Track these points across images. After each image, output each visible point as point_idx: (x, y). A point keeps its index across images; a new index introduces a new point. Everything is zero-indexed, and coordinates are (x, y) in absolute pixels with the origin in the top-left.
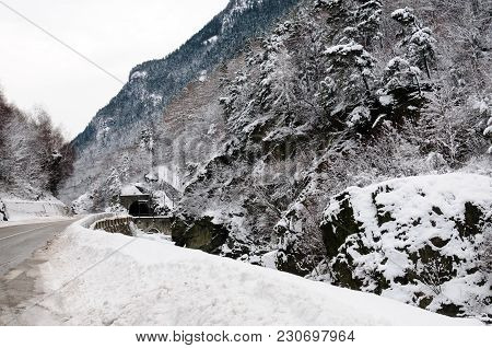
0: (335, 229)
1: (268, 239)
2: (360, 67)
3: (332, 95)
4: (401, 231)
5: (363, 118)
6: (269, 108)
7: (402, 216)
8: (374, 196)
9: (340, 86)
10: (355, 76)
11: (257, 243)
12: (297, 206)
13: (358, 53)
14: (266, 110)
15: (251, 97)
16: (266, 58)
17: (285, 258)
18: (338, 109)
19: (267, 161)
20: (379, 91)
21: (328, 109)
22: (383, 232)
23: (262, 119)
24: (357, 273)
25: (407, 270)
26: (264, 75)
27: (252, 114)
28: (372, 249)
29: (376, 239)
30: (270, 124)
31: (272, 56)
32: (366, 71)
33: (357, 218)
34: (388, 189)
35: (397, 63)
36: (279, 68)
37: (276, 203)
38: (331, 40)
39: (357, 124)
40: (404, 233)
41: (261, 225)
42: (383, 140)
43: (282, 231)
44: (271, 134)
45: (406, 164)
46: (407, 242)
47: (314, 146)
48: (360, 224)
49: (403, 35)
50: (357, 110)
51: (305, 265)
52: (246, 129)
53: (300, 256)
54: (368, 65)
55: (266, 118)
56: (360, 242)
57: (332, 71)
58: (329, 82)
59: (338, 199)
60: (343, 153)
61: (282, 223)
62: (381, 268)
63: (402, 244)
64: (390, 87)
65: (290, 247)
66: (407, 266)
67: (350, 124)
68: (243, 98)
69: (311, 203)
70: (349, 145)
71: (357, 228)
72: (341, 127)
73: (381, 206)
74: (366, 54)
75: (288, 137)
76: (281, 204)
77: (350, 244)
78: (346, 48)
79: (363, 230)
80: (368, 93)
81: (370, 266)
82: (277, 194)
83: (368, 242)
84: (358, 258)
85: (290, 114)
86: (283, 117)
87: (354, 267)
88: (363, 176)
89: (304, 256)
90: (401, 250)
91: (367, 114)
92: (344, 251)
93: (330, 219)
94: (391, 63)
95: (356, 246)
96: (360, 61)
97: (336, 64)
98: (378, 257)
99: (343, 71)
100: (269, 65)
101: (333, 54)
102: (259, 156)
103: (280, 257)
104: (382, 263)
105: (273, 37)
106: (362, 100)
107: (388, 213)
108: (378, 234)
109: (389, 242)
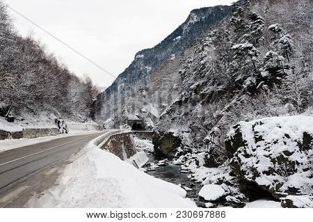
0: (232, 144)
1: (202, 145)
2: (251, 56)
3: (236, 70)
4: (267, 146)
5: (252, 83)
6: (204, 76)
7: (268, 138)
8: (253, 127)
9: (240, 66)
10: (248, 61)
11: (196, 147)
12: (216, 129)
13: (250, 48)
14: (203, 77)
15: (195, 70)
16: (203, 50)
17: (209, 156)
18: (239, 78)
19: (203, 104)
20: (261, 69)
21: (233, 78)
22: (257, 147)
23: (201, 82)
24: (243, 168)
25: (270, 168)
26: (202, 59)
27: (195, 79)
28: (251, 155)
29: (254, 150)
30: (205, 84)
31: (206, 48)
32: (254, 58)
33: (244, 138)
34: (261, 123)
35: (271, 54)
36: (209, 55)
37: (206, 126)
38: (236, 41)
39: (248, 86)
40: (269, 148)
41: (198, 138)
42: (260, 96)
43: (208, 142)
44: (205, 89)
45: (273, 109)
46: (270, 153)
47: (226, 97)
48: (246, 141)
49: (275, 39)
50: (249, 79)
51: (219, 161)
52: (192, 87)
53: (217, 156)
54: (256, 55)
55: (202, 81)
56: (245, 151)
57: (236, 58)
58: (235, 63)
59: (235, 127)
60: (241, 102)
61: (208, 137)
62: (256, 166)
63: (267, 153)
64: (267, 67)
65: (211, 150)
66: (270, 165)
67: (245, 86)
68: (191, 70)
69: (222, 128)
70: (244, 97)
71: (244, 143)
72: (240, 88)
73: (257, 132)
74: (254, 49)
75: (213, 92)
76: (208, 127)
77: (240, 152)
78: (244, 45)
79: (247, 145)
80: (255, 70)
81: (250, 164)
82: (206, 122)
83: (249, 151)
84: (244, 160)
85: (215, 79)
86: (211, 81)
87: (242, 164)
88: (249, 115)
89: (219, 156)
90: (267, 157)
91: (254, 81)
92: (237, 155)
93: (230, 138)
94: (268, 54)
95: (243, 153)
96: (251, 52)
97: (238, 54)
98: (254, 160)
99: (242, 58)
100: (204, 53)
101: (237, 49)
102: (198, 101)
103: (206, 156)
104: (257, 163)
105: (207, 38)
106: (252, 74)
107: (261, 136)
108: (255, 147)
109: (260, 152)
